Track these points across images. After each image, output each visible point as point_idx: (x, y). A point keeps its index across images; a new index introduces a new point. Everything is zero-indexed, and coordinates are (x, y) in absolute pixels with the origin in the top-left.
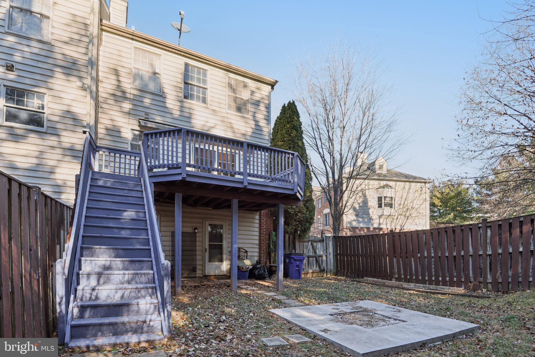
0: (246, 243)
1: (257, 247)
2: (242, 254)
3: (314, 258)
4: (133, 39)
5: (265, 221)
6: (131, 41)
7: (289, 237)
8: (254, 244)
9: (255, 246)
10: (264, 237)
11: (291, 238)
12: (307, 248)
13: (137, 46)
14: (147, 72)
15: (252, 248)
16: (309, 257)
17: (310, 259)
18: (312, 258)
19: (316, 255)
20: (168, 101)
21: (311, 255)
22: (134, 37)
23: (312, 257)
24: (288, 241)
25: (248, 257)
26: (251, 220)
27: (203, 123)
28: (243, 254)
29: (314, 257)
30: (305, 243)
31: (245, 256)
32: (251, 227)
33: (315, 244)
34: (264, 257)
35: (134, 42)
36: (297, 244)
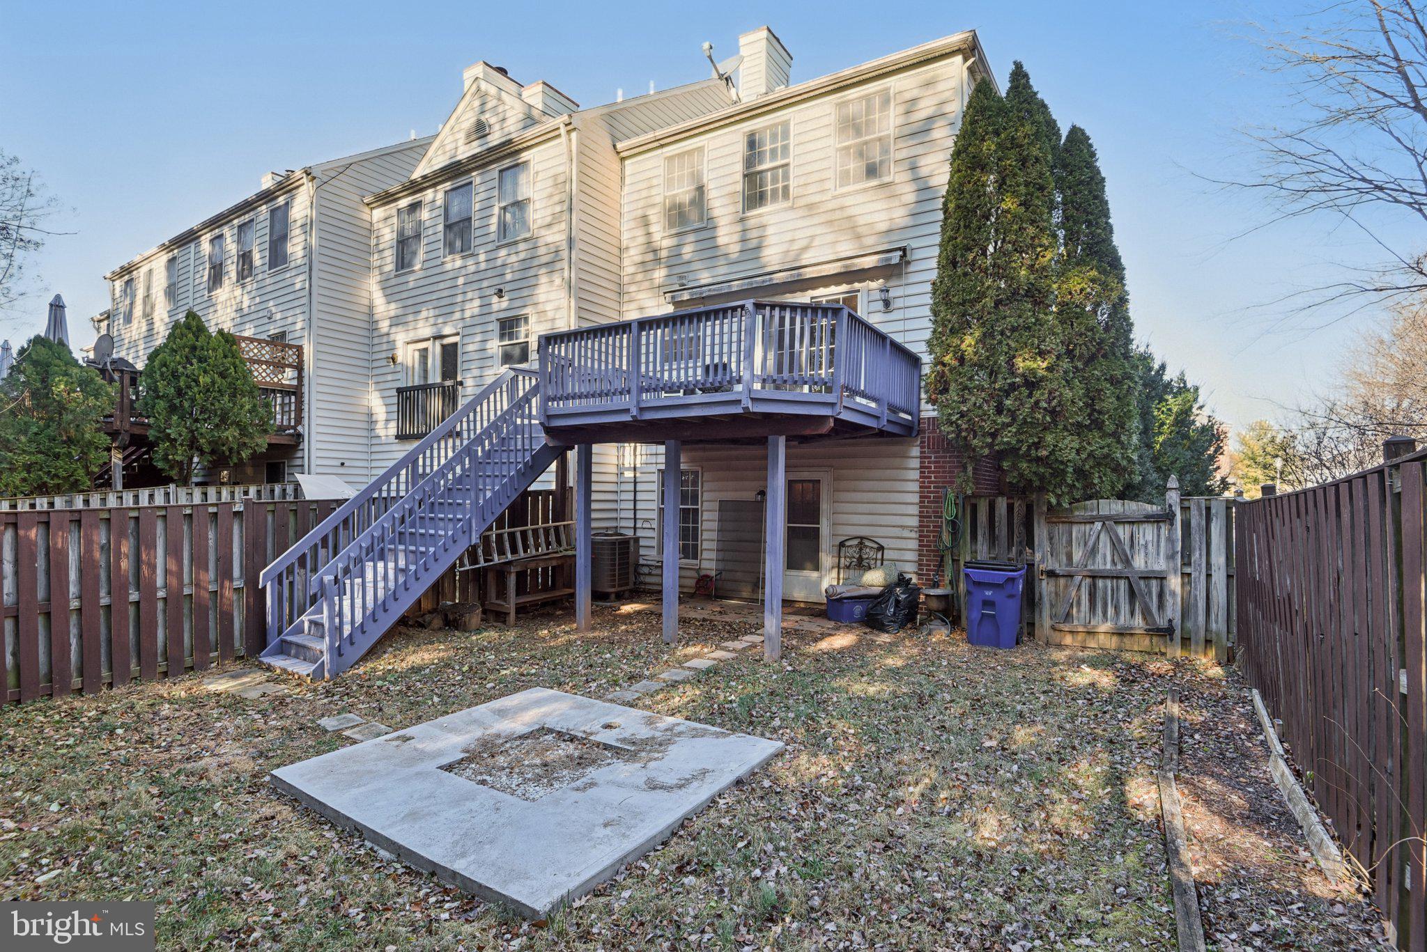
0: (881, 526)
1: (914, 535)
2: (869, 553)
3: (1122, 584)
4: (662, 146)
5: (935, 462)
6: (659, 151)
7: (1010, 508)
8: (902, 527)
9: (906, 533)
10: (930, 507)
11: (1016, 510)
12: (1085, 544)
13: (668, 155)
14: (687, 192)
15: (898, 538)
16: (1094, 577)
17: (1100, 583)
18: (1109, 582)
19: (1127, 572)
20: (721, 232)
21: (1100, 571)
22: (662, 142)
23: (1113, 577)
24: (1004, 521)
25: (885, 563)
26: (897, 461)
27: (784, 248)
28: (872, 554)
29: (1118, 578)
30: (1075, 529)
31: (876, 559)
32: (895, 480)
33: (1123, 532)
34: (929, 565)
35: (665, 149)
36: (1041, 532)
